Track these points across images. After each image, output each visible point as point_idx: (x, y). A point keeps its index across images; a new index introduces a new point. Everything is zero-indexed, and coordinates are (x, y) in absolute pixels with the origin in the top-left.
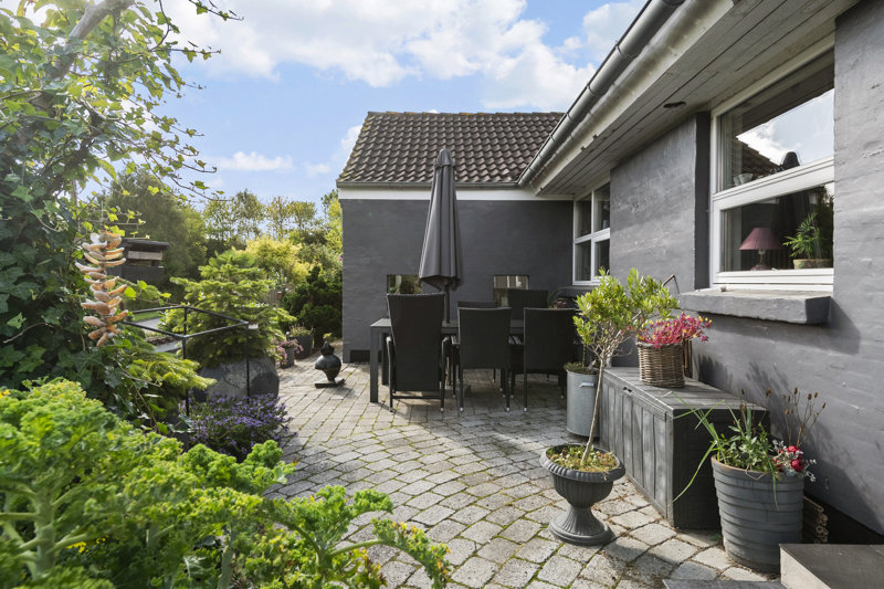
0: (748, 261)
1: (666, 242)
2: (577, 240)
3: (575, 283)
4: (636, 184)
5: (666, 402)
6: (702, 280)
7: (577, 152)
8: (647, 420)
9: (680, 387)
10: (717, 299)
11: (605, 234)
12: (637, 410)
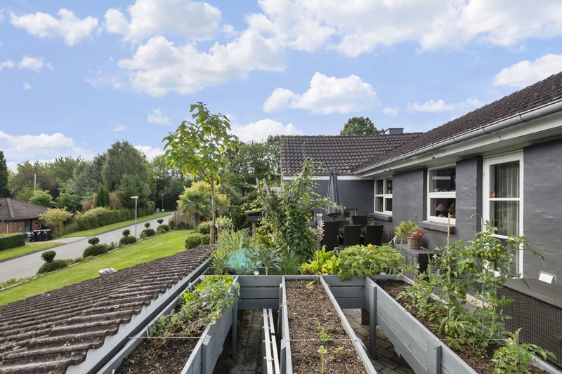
0: (438, 214)
1: (414, 205)
2: (376, 196)
3: (375, 212)
4: (403, 183)
5: (416, 252)
6: (425, 218)
7: (383, 171)
8: (411, 257)
9: (420, 249)
10: (429, 225)
11: (390, 196)
12: (408, 255)
